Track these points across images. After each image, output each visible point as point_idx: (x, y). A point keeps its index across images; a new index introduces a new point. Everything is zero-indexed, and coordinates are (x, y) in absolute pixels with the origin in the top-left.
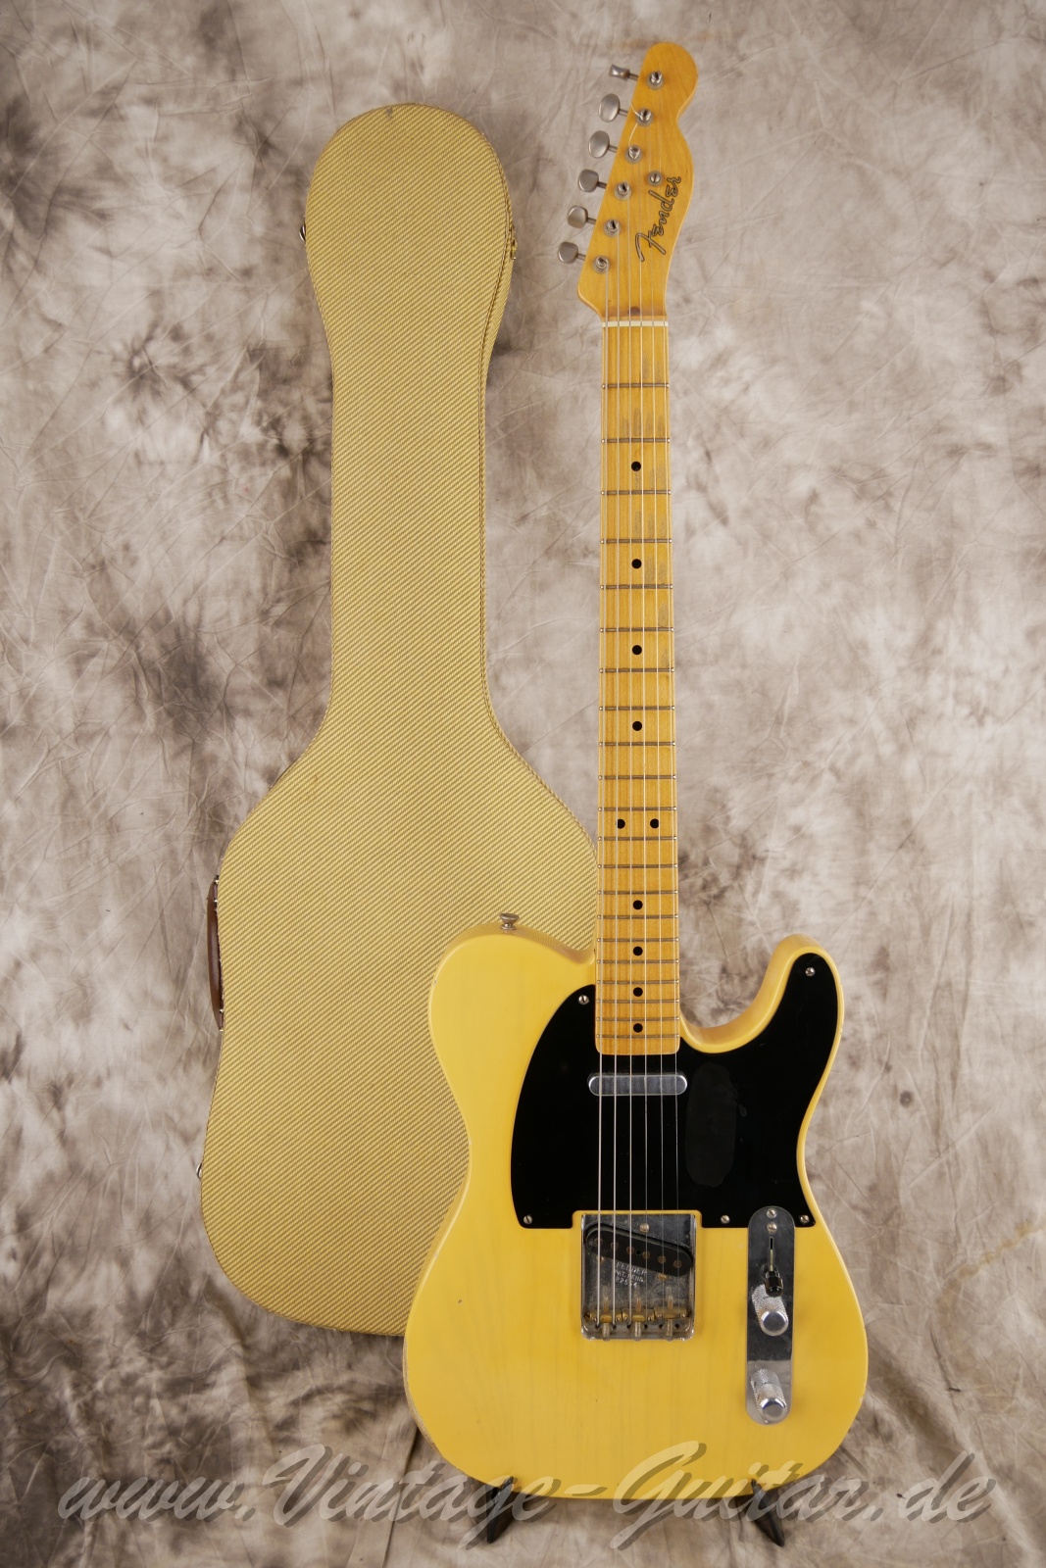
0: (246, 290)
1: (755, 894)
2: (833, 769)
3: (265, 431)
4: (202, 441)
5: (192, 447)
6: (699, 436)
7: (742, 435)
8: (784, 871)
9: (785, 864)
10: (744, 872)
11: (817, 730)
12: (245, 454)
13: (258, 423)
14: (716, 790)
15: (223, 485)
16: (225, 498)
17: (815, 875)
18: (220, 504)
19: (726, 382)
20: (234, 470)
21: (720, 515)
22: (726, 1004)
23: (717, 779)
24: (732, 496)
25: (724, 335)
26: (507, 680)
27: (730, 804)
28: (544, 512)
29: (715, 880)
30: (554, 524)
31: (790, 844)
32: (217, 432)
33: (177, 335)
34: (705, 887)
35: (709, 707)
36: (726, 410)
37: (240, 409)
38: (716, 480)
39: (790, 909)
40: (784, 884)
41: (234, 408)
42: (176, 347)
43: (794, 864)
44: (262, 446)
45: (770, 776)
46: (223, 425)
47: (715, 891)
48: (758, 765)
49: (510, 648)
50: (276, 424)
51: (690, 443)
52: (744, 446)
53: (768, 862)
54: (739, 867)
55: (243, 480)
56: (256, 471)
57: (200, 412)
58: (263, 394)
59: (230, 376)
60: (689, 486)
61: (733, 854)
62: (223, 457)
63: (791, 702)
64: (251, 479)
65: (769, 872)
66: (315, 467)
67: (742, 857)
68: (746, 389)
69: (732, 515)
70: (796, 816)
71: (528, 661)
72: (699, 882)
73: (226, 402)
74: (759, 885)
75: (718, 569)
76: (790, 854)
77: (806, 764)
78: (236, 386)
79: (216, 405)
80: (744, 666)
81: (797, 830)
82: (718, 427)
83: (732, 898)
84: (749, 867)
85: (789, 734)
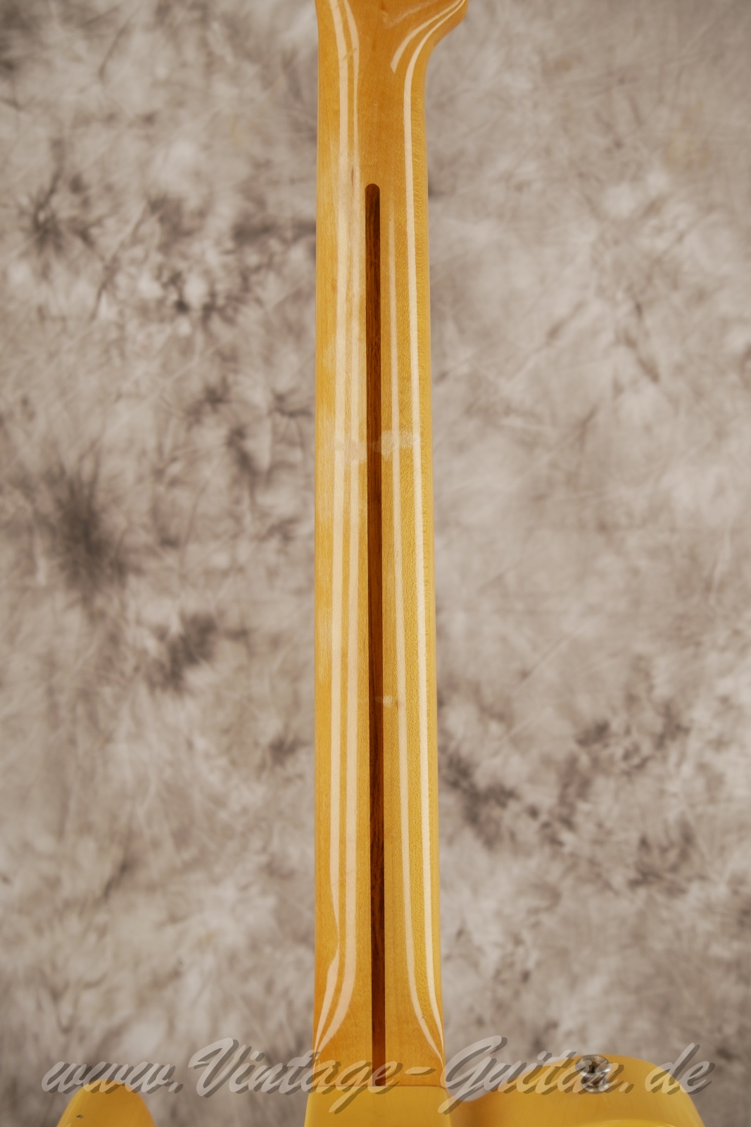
0: (148, 138)
1: (679, 764)
3: (165, 286)
4: (99, 296)
5: (91, 301)
6: (629, 289)
7: (675, 286)
8: (710, 742)
9: (712, 735)
10: (668, 742)
12: (144, 311)
13: (158, 277)
14: (640, 658)
15: (121, 342)
16: (122, 355)
17: (743, 747)
18: (117, 361)
19: (659, 231)
20: (132, 326)
21: (650, 371)
23: (642, 646)
24: (663, 351)
25: (658, 181)
27: (654, 673)
28: (464, 369)
29: (636, 749)
30: (475, 381)
31: (717, 715)
32: (115, 287)
33: (77, 186)
34: (627, 756)
35: (635, 572)
36: (658, 261)
37: (139, 263)
38: (647, 334)
39: (714, 781)
40: (709, 756)
41: (133, 261)
42: (76, 199)
43: (721, 735)
44: (161, 302)
45: (698, 644)
46: (121, 280)
47: (636, 760)
48: (685, 633)
50: (176, 280)
51: (620, 296)
52: (677, 298)
53: (693, 733)
54: (662, 737)
55: (141, 337)
56: (154, 328)
57: (99, 266)
58: (165, 248)
59: (129, 229)
60: (617, 342)
61: (657, 724)
62: (121, 313)
64: (149, 336)
65: (694, 743)
66: (216, 323)
67: (666, 726)
68: (680, 238)
69: (664, 369)
70: (724, 686)
72: (619, 752)
73: (126, 256)
75: (648, 429)
76: (717, 726)
77: (737, 632)
78: (136, 239)
79: (115, 259)
80: (673, 530)
81: (725, 700)
82: (649, 278)
83: (654, 768)
84: (673, 737)
85: (719, 601)
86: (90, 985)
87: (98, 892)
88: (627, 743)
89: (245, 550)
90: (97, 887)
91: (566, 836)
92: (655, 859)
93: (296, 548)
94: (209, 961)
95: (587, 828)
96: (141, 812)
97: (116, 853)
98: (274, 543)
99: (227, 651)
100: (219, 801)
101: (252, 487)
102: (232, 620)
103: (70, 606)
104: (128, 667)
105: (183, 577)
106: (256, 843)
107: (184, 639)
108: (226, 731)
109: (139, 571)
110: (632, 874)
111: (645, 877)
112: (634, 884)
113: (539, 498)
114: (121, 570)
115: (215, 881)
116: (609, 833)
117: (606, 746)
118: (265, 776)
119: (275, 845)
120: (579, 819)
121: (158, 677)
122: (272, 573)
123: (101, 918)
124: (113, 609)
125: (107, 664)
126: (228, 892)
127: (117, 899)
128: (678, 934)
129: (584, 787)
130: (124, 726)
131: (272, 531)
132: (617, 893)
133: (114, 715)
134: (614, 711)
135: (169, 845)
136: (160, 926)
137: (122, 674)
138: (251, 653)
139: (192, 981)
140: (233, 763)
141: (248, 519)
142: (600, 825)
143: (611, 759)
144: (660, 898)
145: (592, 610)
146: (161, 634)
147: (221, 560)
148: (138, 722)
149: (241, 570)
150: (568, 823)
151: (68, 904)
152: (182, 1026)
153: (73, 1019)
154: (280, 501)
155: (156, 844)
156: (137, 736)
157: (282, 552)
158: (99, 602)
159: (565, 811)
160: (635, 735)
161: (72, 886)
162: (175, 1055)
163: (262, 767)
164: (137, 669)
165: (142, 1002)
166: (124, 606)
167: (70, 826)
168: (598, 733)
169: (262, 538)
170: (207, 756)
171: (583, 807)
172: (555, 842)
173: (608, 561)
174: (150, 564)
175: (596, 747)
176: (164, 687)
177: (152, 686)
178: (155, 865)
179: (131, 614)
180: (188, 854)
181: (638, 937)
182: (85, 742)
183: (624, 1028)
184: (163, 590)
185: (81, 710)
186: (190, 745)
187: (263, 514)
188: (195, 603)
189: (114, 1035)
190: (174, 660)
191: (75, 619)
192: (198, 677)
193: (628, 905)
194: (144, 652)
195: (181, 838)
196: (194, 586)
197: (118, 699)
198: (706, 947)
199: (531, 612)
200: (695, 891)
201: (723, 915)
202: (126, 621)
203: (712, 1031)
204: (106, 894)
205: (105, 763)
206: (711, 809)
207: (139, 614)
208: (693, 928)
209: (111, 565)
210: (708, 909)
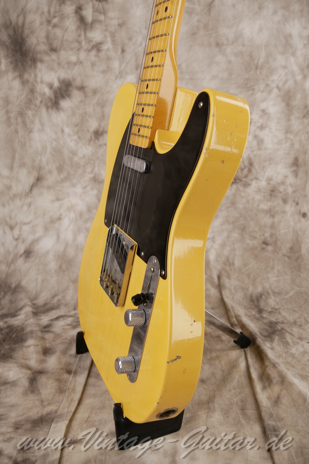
2: (278, 87)
8: (258, 127)
9: (259, 124)
11: (272, 72)
17: (270, 129)
31: (261, 117)
35: (230, 62)
39: (260, 142)
40: (258, 132)
43: (262, 124)
45: (253, 90)
48: (249, 85)
53: (252, 124)
63: (261, 60)
65: (253, 128)
70: (263, 106)
76: (261, 121)
77: (267, 85)
80: (243, 45)
81: (263, 111)
85: (261, 73)
86: (25, 224)
87: (28, 190)
89: (83, 55)
90: (27, 188)
92: (239, 174)
93: (102, 54)
94: (72, 215)
96: (44, 160)
97: (35, 174)
98: (94, 52)
99: (77, 95)
100: (74, 153)
101: (85, 30)
102: (78, 82)
103: (15, 78)
104: (38, 102)
105: (59, 64)
106: (89, 169)
107: (59, 89)
108: (77, 126)
109: (42, 61)
111: (236, 181)
114: (34, 61)
115: (74, 186)
118: (91, 143)
119: (96, 170)
121: (50, 104)
122: (93, 65)
123: (29, 200)
124: (31, 78)
125: (30, 102)
126: (79, 189)
127: (35, 191)
128: (248, 202)
130: (37, 126)
131: (93, 47)
133: (33, 122)
135: (55, 172)
136: (53, 201)
137: (36, 105)
138: (86, 96)
139: (66, 222)
140: (79, 138)
141: (83, 43)
144: (241, 188)
145: (214, 77)
146: (51, 86)
147: (73, 59)
148: (42, 124)
149: (81, 63)
151: (15, 196)
152: (62, 236)
153: (19, 235)
154: (96, 35)
155: (50, 172)
156: (42, 130)
157: (96, 56)
158: (26, 76)
161: (16, 189)
162: (60, 248)
163: (91, 140)
164: (41, 102)
165: (46, 229)
166: (36, 76)
167: (15, 165)
169: (89, 51)
170: (69, 135)
173: (220, 58)
174: (46, 58)
176: (52, 108)
177: (47, 108)
178: (51, 179)
179: (39, 80)
180: (62, 176)
181: (233, 203)
182: (21, 132)
183: (228, 237)
184: (51, 69)
185: (19, 119)
186: (63, 131)
187: (89, 41)
188: (64, 74)
189: (36, 241)
190: (56, 97)
191: (16, 84)
192: (65, 104)
194: (44, 94)
195: (60, 169)
196: (63, 68)
197: (34, 116)
198: (258, 206)
199: (192, 79)
200: (254, 184)
201: (264, 192)
202: (37, 82)
203: (261, 236)
204: (31, 190)
205: (30, 140)
206: (259, 152)
207: (42, 78)
208: (253, 198)
209: (31, 60)
210: (259, 190)
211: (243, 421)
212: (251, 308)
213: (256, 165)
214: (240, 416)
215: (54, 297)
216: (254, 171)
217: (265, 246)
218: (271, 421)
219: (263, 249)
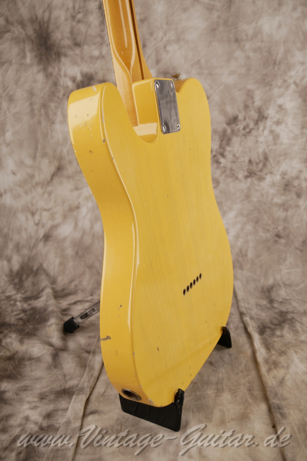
1: (263, 131)
2: (295, 83)
8: (274, 122)
9: (275, 120)
10: (259, 123)
11: (289, 67)
14: (250, 91)
17: (286, 124)
22: (250, 173)
23: (250, 86)
26: (169, 48)
27: (255, 96)
29: (248, 125)
31: (277, 112)
34: (244, 129)
35: (248, 58)
39: (276, 137)
40: (274, 127)
43: (279, 120)
45: (271, 85)
47: (248, 130)
48: (266, 81)
49: (171, 35)
53: (269, 119)
54: (257, 121)
61: (255, 116)
63: (280, 56)
65: (269, 123)
67: (259, 117)
70: (280, 101)
71: (178, 40)
72: (241, 127)
74: (265, 128)
76: (277, 116)
77: (285, 81)
80: (262, 41)
81: (280, 106)
83: (254, 132)
84: (261, 121)
85: (279, 69)
86: (45, 210)
87: (49, 179)
88: (244, 123)
89: (105, 50)
90: (48, 177)
91: (222, 160)
92: (254, 168)
94: (90, 204)
95: (229, 156)
96: (65, 150)
97: (56, 164)
102: (100, 76)
103: (39, 71)
104: (61, 95)
105: (82, 58)
107: (82, 82)
109: (66, 55)
110: (246, 173)
111: (250, 174)
112: (246, 177)
113: (214, 30)
114: (59, 55)
116: (238, 158)
117: (237, 125)
120: (227, 153)
123: (50, 188)
124: (55, 72)
125: (53, 94)
127: (56, 180)
128: (262, 195)
129: (229, 140)
130: (59, 118)
132: (240, 181)
133: (55, 114)
134: (240, 112)
135: (75, 162)
136: (72, 190)
137: (58, 98)
139: (84, 210)
141: (106, 38)
142: (234, 156)
143: (239, 130)
144: (256, 182)
145: (232, 73)
146: (74, 80)
147: (96, 53)
148: (64, 116)
149: (103, 57)
150: (223, 155)
151: (37, 184)
152: (80, 224)
153: (40, 220)
155: (70, 162)
156: (64, 122)
158: (50, 69)
159: (222, 151)
160: (247, 120)
161: (39, 177)
162: (78, 235)
164: (64, 95)
165: (65, 217)
166: (60, 70)
167: (38, 155)
168: (234, 120)
171: (228, 149)
172: (218, 162)
173: (238, 54)
174: (70, 53)
175: (233, 125)
178: (70, 169)
179: (62, 73)
181: (248, 197)
182: (44, 123)
183: (242, 229)
184: (75, 63)
185: (42, 111)
188: (86, 68)
189: (54, 227)
191: (41, 77)
193: (244, 185)
194: (67, 87)
196: (86, 62)
197: (57, 108)
198: (272, 199)
199: (210, 74)
200: (269, 178)
201: (278, 187)
202: (60, 76)
203: (274, 229)
204: (52, 179)
205: (52, 131)
206: (274, 147)
207: (65, 72)
208: (268, 192)
209: (55, 54)
210: (273, 184)
211: (250, 401)
212: (262, 298)
213: (271, 160)
214: (248, 396)
215: (71, 282)
216: (269, 165)
217: (277, 239)
218: (275, 400)
219: (276, 242)
